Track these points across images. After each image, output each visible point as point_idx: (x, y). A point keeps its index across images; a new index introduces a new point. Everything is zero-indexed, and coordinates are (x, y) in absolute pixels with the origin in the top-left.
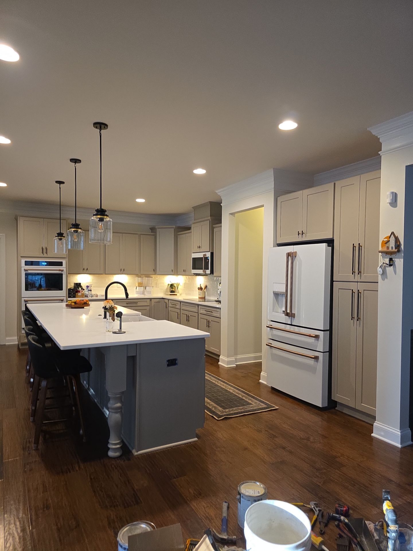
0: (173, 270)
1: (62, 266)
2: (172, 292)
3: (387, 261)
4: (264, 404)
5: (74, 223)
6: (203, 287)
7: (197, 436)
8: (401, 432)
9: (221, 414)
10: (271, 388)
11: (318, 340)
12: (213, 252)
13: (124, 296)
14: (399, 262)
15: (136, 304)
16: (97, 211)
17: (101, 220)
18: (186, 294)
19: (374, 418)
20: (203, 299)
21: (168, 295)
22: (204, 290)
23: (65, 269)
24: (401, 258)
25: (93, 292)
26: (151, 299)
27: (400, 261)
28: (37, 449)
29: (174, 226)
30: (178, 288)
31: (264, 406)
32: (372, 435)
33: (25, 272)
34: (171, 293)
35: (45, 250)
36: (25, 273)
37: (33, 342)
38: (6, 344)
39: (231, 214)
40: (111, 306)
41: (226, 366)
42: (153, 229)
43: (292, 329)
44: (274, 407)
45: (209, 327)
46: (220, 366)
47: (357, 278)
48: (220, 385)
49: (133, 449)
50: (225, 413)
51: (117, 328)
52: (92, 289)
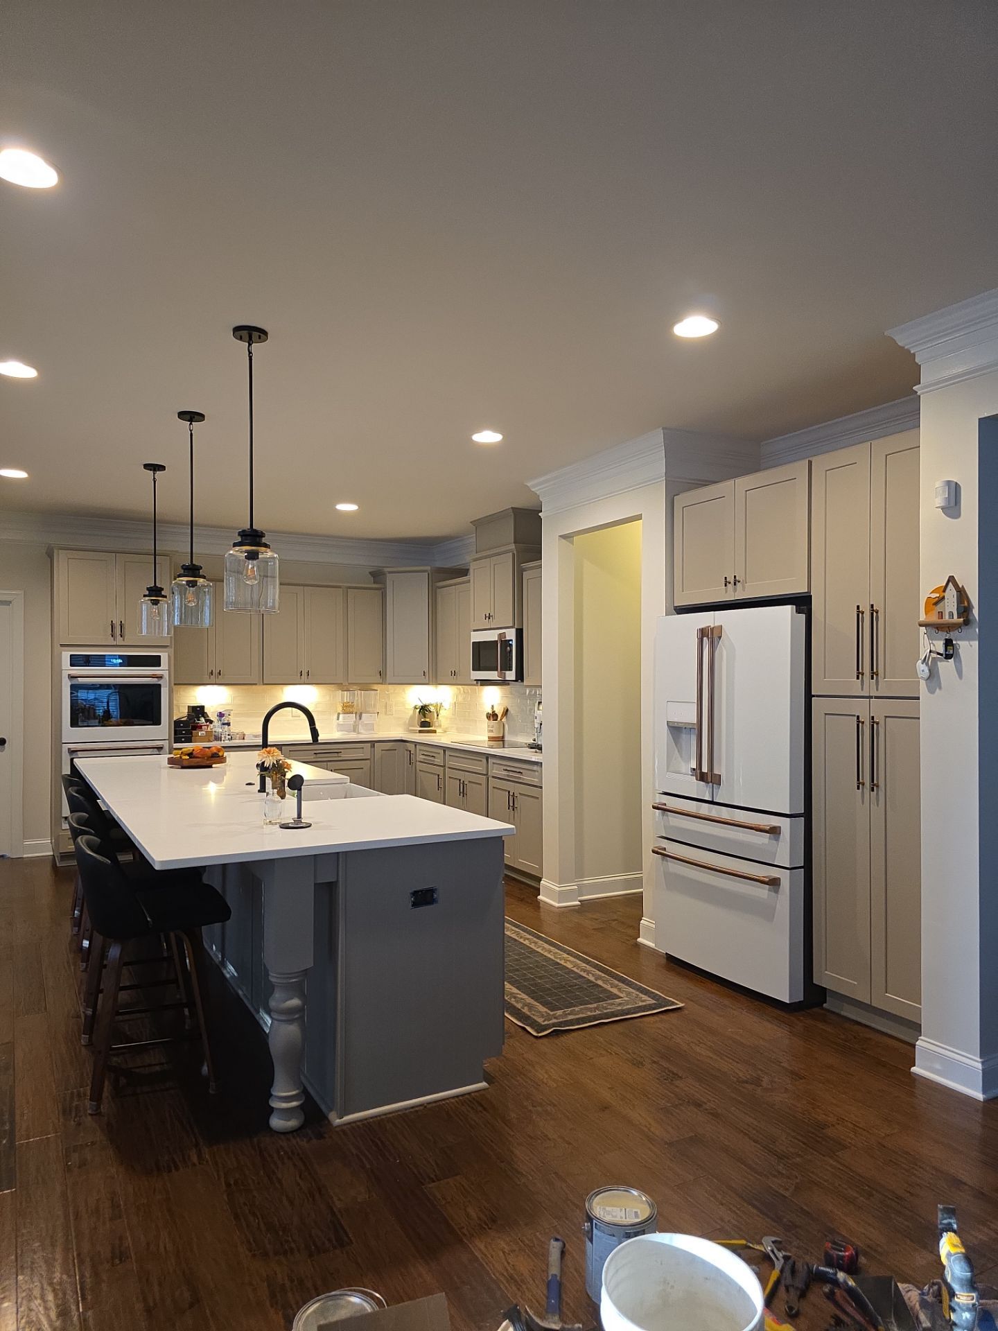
0: (426, 671)
1: (160, 666)
2: (424, 724)
3: (940, 646)
4: (649, 997)
5: (188, 563)
6: (499, 711)
7: (488, 1078)
8: (983, 1063)
9: (546, 1023)
10: (665, 956)
11: (777, 840)
12: (521, 627)
13: (308, 737)
14: (969, 649)
15: (336, 755)
16: (243, 534)
17: (252, 556)
18: (459, 730)
19: (916, 1028)
20: (500, 740)
21: (413, 732)
22: (501, 720)
23: (166, 674)
24: (975, 640)
25: (234, 728)
26: (373, 743)
27: (971, 646)
28: (97, 1114)
29: (428, 568)
30: (438, 715)
31: (648, 1003)
32: (913, 1069)
33: (70, 681)
34: (421, 727)
35: (118, 630)
36: (70, 684)
37: (89, 852)
38: (25, 856)
39: (564, 537)
40: (275, 762)
41: (557, 905)
42: (378, 576)
43: (714, 811)
44: (673, 1003)
45: (513, 810)
46: (541, 905)
47: (869, 687)
48: (542, 952)
49: (331, 1110)
50: (554, 1021)
51: (290, 815)
52: (232, 719)
